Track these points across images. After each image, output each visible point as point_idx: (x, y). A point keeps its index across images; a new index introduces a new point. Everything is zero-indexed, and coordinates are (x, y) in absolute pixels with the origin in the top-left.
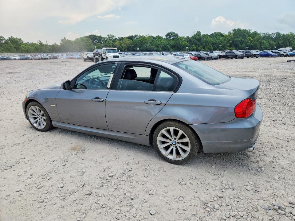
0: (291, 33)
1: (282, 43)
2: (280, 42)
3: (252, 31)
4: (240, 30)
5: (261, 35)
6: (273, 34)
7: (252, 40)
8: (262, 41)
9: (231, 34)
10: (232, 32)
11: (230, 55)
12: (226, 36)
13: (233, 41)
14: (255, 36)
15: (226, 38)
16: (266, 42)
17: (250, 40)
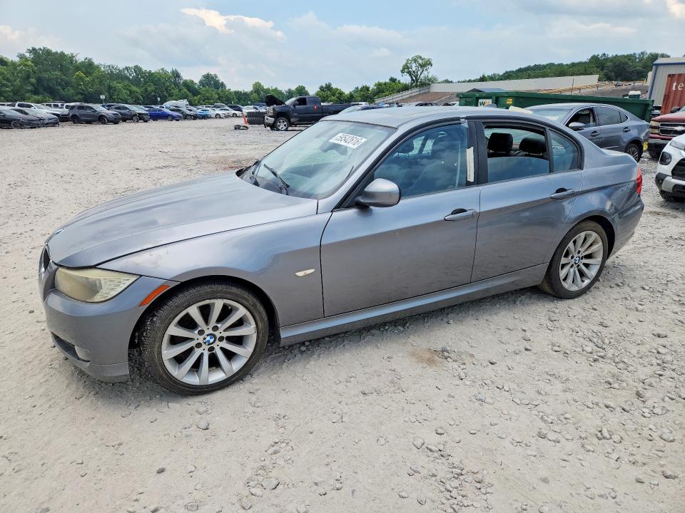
0: (162, 69)
1: (153, 91)
2: (149, 89)
3: (80, 58)
4: (48, 52)
5: (102, 69)
6: (127, 68)
7: (86, 79)
8: (111, 84)
9: (27, 60)
10: (28, 55)
11: (84, 115)
12: (13, 64)
13: (39, 80)
14: (89, 70)
15: (15, 69)
16: (119, 86)
17: (81, 79)
